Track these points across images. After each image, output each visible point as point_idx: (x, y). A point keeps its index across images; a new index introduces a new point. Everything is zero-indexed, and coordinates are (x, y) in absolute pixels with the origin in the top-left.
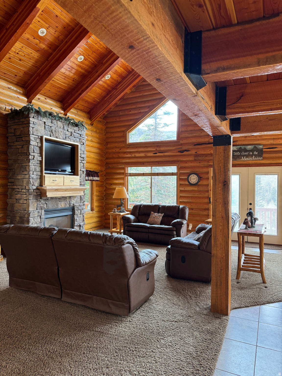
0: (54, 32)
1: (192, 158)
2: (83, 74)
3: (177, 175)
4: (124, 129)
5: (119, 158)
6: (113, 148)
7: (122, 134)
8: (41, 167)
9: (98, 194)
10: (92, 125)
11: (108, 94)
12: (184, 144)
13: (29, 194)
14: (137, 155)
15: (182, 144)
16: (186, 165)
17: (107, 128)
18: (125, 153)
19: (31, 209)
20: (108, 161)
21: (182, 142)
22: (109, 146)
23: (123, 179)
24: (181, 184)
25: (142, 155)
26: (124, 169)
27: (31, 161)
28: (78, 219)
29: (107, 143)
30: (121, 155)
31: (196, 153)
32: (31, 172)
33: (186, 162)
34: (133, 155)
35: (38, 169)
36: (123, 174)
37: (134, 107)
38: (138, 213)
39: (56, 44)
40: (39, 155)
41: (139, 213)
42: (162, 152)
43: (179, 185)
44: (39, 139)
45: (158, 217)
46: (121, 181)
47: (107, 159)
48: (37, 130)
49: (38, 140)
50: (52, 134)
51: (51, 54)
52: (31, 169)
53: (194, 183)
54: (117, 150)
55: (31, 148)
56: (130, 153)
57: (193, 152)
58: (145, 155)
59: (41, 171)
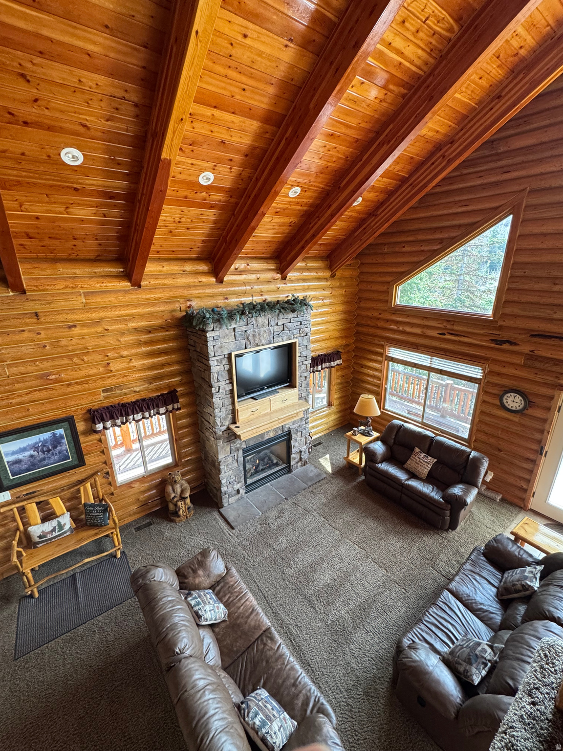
0: (229, 170)
1: (520, 360)
2: (306, 211)
3: (479, 384)
4: (389, 279)
5: (377, 327)
6: (369, 309)
7: (385, 288)
8: (233, 397)
9: (339, 381)
10: (333, 276)
11: (360, 226)
12: (507, 327)
13: (217, 439)
14: (408, 329)
15: (501, 328)
16: (504, 370)
17: (361, 273)
18: (388, 321)
19: (221, 457)
20: (360, 329)
21: (501, 323)
22: (362, 305)
23: (380, 362)
24: (484, 402)
25: (418, 331)
26: (383, 347)
27: (215, 396)
28: (296, 444)
29: (360, 299)
30: (381, 324)
31: (532, 351)
32: (217, 411)
33: (505, 364)
34: (401, 328)
35: (228, 402)
36: (381, 355)
37: (411, 238)
38: (392, 441)
39: (240, 186)
40: (228, 382)
41: (395, 439)
42: (457, 335)
43: (481, 402)
44: (226, 359)
45: (424, 463)
46: (377, 365)
47: (358, 325)
48: (221, 347)
49: (225, 362)
50: (248, 343)
51: (237, 204)
52: (216, 406)
53: (514, 409)
54: (376, 314)
55: (214, 376)
56: (397, 323)
57: (525, 348)
58: (422, 332)
59: (233, 403)
